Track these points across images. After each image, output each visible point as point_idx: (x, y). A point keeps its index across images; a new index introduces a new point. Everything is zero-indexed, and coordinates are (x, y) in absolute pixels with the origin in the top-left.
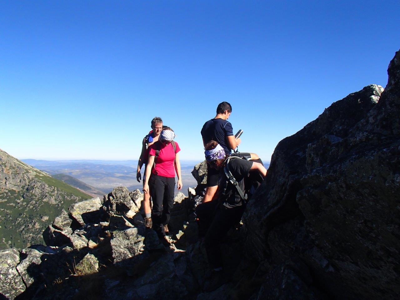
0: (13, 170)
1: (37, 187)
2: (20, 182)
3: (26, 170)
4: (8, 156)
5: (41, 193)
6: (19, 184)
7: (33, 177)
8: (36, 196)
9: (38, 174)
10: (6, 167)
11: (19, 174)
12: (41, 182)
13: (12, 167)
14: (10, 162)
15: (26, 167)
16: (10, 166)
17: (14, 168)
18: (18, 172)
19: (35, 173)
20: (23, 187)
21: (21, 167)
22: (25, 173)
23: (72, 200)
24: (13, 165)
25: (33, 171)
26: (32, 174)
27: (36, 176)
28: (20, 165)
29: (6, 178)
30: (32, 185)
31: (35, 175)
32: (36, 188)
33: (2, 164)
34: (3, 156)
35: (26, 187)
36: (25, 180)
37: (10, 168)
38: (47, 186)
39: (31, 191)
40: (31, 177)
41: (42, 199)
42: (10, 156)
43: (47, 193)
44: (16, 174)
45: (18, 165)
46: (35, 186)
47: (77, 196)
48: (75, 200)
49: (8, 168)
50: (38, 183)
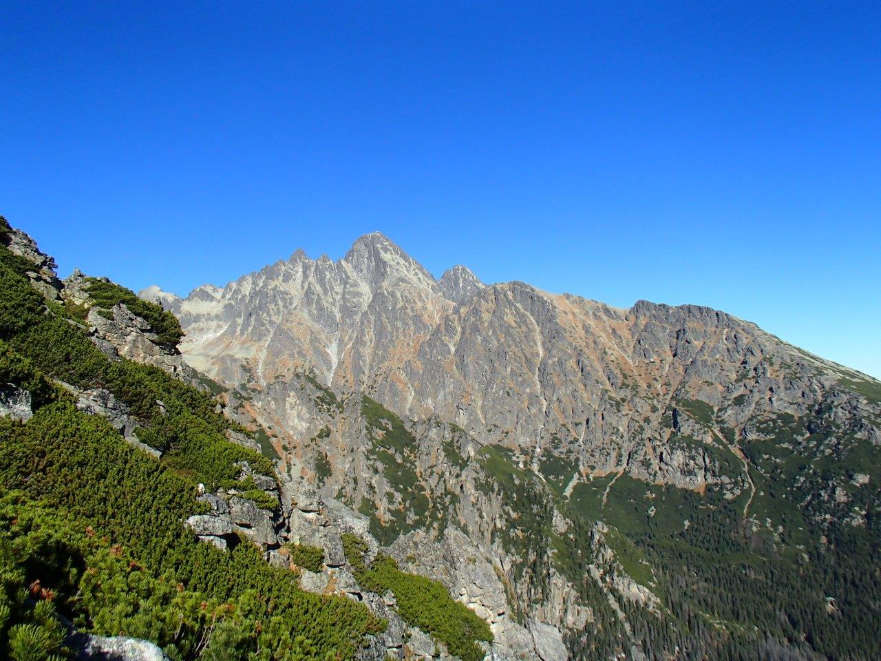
0: (787, 371)
1: (839, 405)
2: (803, 396)
3: (817, 368)
4: (779, 343)
5: (850, 419)
6: (800, 400)
7: (833, 383)
8: (838, 427)
9: (848, 378)
10: (771, 364)
11: (799, 378)
12: (849, 393)
13: (784, 365)
14: (780, 355)
15: (818, 364)
16: (782, 363)
17: (789, 367)
18: (798, 375)
19: (839, 376)
20: (810, 408)
21: (805, 363)
22: (815, 375)
24: (788, 360)
25: (834, 371)
26: (830, 379)
27: (841, 382)
28: (804, 359)
29: (771, 389)
30: (829, 401)
31: (839, 380)
32: (836, 407)
33: (765, 359)
34: (767, 344)
35: (817, 407)
36: (813, 391)
37: (781, 368)
38: (865, 402)
39: (827, 415)
40: (827, 384)
41: (854, 432)
42: (782, 343)
43: (864, 417)
44: (791, 381)
45: (798, 360)
46: (836, 403)
49: (777, 368)
50: (843, 395)
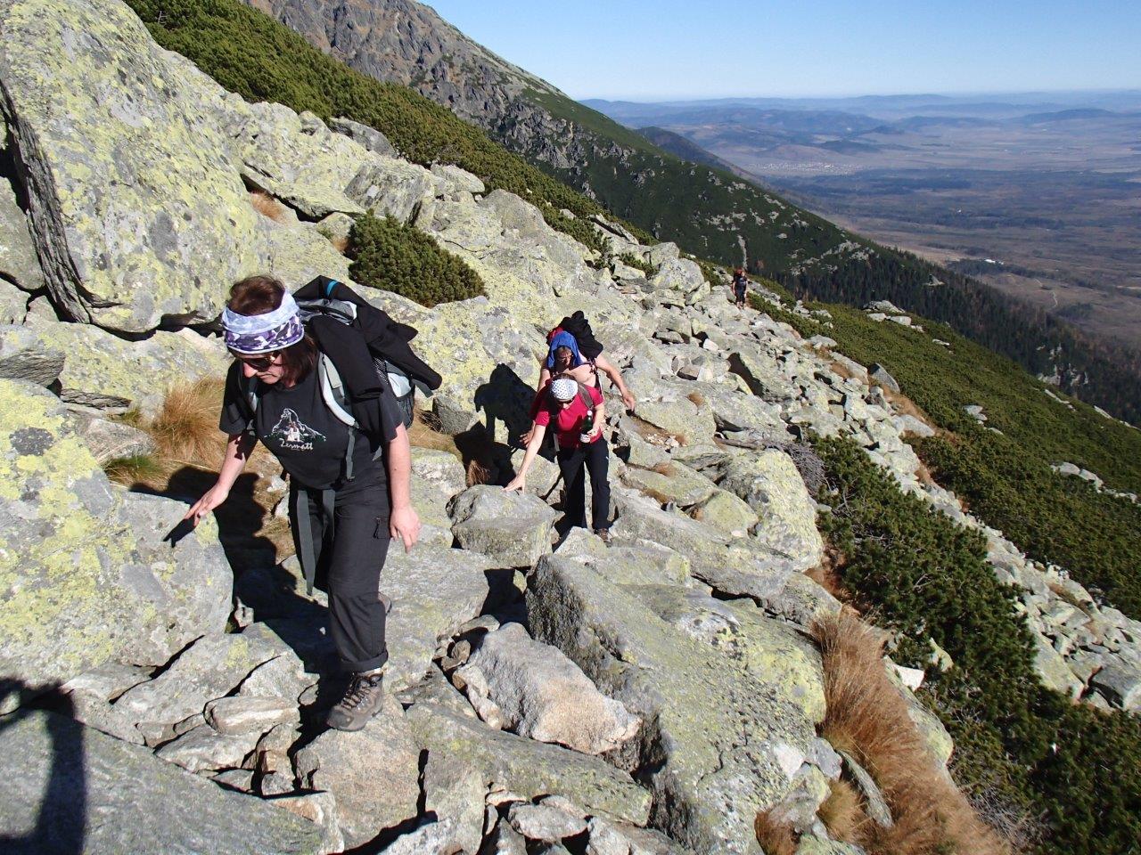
0: (469, 75)
1: (523, 120)
2: (486, 108)
3: (501, 74)
4: (461, 37)
5: (533, 138)
6: (482, 113)
7: (518, 94)
8: (521, 147)
9: (532, 87)
10: (451, 66)
11: (482, 85)
12: (534, 107)
13: (466, 68)
14: (461, 54)
15: (502, 68)
16: (463, 65)
17: (471, 70)
18: (481, 82)
19: (524, 85)
20: (492, 123)
21: (489, 66)
22: (498, 83)
23: (610, 157)
24: (471, 63)
25: (519, 79)
26: (515, 88)
27: (526, 92)
28: (487, 61)
29: (451, 98)
30: (512, 116)
31: (523, 90)
32: (520, 123)
33: (444, 58)
34: (447, 38)
35: (500, 122)
36: (497, 103)
37: (462, 70)
38: (549, 118)
39: (510, 133)
40: (511, 95)
41: (537, 153)
42: (463, 37)
43: (547, 136)
44: (475, 87)
45: (480, 62)
46: (520, 119)
47: (625, 146)
48: (619, 159)
49: (457, 70)
50: (527, 109)
